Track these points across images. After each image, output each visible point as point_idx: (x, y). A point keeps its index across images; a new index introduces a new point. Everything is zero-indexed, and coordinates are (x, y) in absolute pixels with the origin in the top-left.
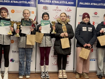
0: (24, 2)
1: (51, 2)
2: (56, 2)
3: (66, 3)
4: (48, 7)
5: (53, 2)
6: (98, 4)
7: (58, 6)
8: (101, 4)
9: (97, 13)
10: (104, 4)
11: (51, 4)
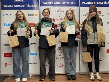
0: (27, 5)
1: (54, 3)
2: (58, 3)
3: (69, 3)
4: (50, 9)
5: (55, 3)
6: (102, 3)
7: (61, 7)
8: (104, 2)
9: (101, 11)
10: (108, 2)
11: (53, 5)
